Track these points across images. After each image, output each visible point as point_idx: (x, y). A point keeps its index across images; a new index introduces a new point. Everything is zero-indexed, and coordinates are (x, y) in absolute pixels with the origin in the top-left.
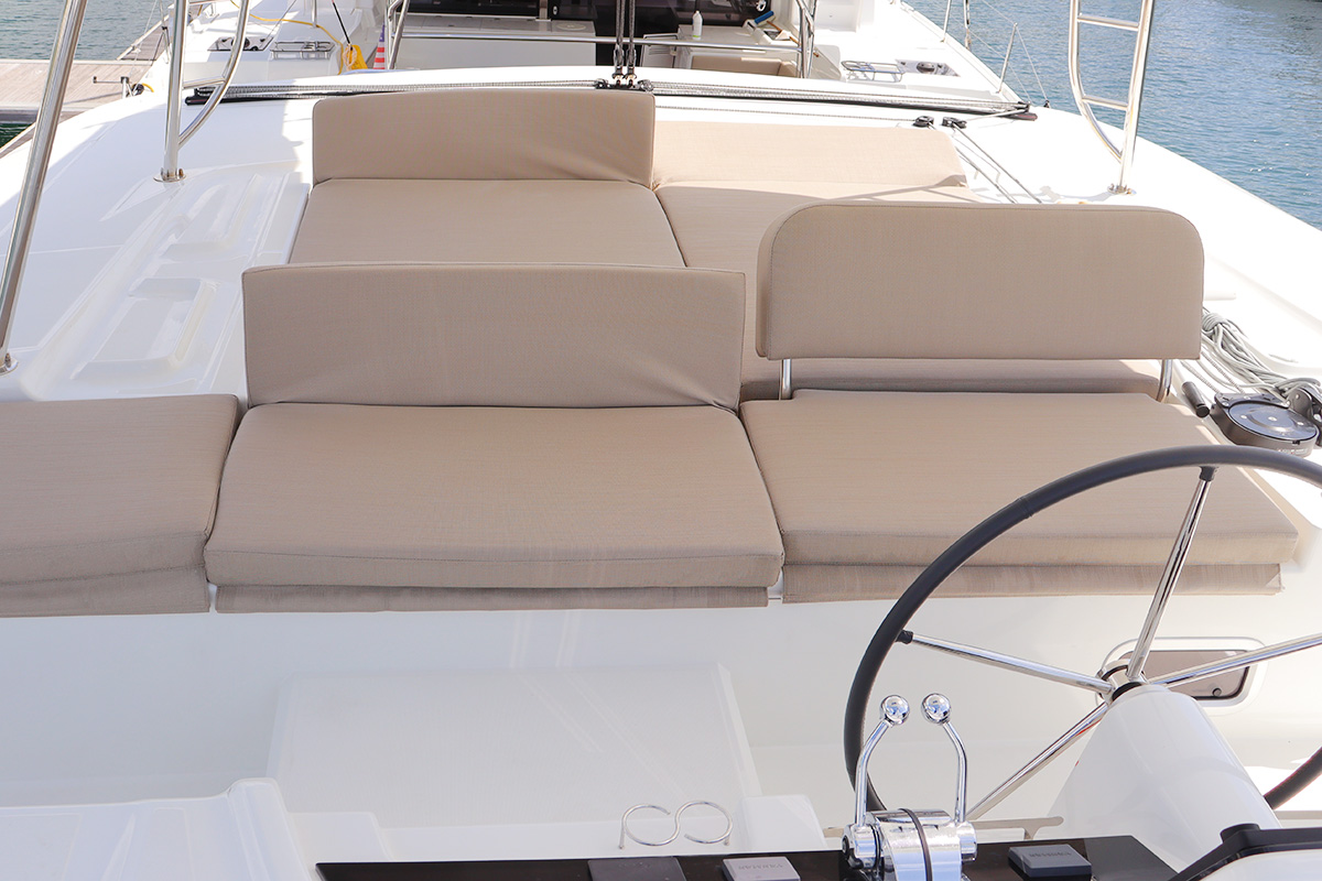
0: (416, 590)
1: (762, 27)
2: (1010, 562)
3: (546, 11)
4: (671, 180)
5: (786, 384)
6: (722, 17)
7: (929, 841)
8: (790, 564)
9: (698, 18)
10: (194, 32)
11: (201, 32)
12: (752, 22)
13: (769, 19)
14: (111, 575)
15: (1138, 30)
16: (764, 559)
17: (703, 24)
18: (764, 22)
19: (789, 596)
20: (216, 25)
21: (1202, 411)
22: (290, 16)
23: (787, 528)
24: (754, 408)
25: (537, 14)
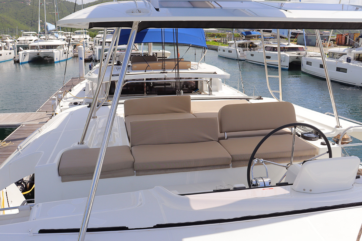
0: (170, 169)
1: (197, 92)
2: (270, 158)
3: (146, 93)
4: (194, 112)
5: (226, 137)
6: (187, 91)
7: (264, 180)
8: (232, 161)
9: (182, 91)
10: (63, 102)
11: (65, 102)
12: (194, 92)
13: (198, 91)
14: (117, 170)
15: (279, 77)
16: (228, 159)
17: (183, 93)
18: (197, 91)
19: (233, 167)
20: (68, 100)
21: (299, 136)
22: (85, 97)
23: (231, 155)
24: (221, 141)
25: (144, 94)
